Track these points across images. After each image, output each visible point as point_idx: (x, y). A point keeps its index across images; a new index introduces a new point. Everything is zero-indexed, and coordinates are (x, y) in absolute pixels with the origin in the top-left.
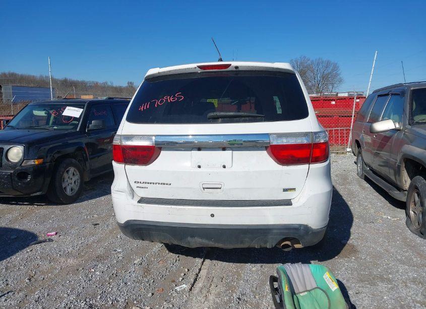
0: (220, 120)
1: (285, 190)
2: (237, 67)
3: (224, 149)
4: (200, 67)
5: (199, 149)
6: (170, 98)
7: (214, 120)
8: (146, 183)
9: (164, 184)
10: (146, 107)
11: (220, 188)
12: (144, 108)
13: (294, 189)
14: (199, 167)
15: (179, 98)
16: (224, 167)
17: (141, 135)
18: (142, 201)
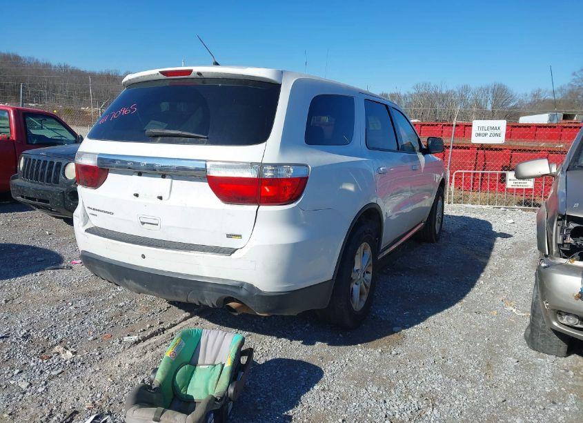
0: (159, 139)
1: (229, 236)
2: (199, 74)
3: (164, 176)
4: (163, 73)
5: (140, 174)
6: (125, 110)
7: (153, 138)
8: (95, 210)
9: (108, 213)
11: (157, 225)
13: (240, 236)
14: (137, 195)
15: (132, 110)
16: (160, 198)
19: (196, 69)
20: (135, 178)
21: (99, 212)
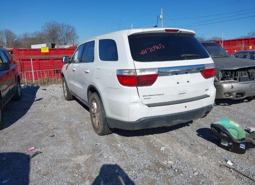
1: (206, 90)
3: (187, 73)
4: (166, 30)
5: (176, 74)
6: (157, 47)
8: (150, 96)
9: (160, 95)
10: (145, 52)
11: (185, 93)
12: (144, 53)
14: (178, 83)
15: (162, 47)
16: (188, 82)
17: (150, 69)
18: (149, 106)
19: (180, 30)
20: (175, 76)
21: (151, 96)
